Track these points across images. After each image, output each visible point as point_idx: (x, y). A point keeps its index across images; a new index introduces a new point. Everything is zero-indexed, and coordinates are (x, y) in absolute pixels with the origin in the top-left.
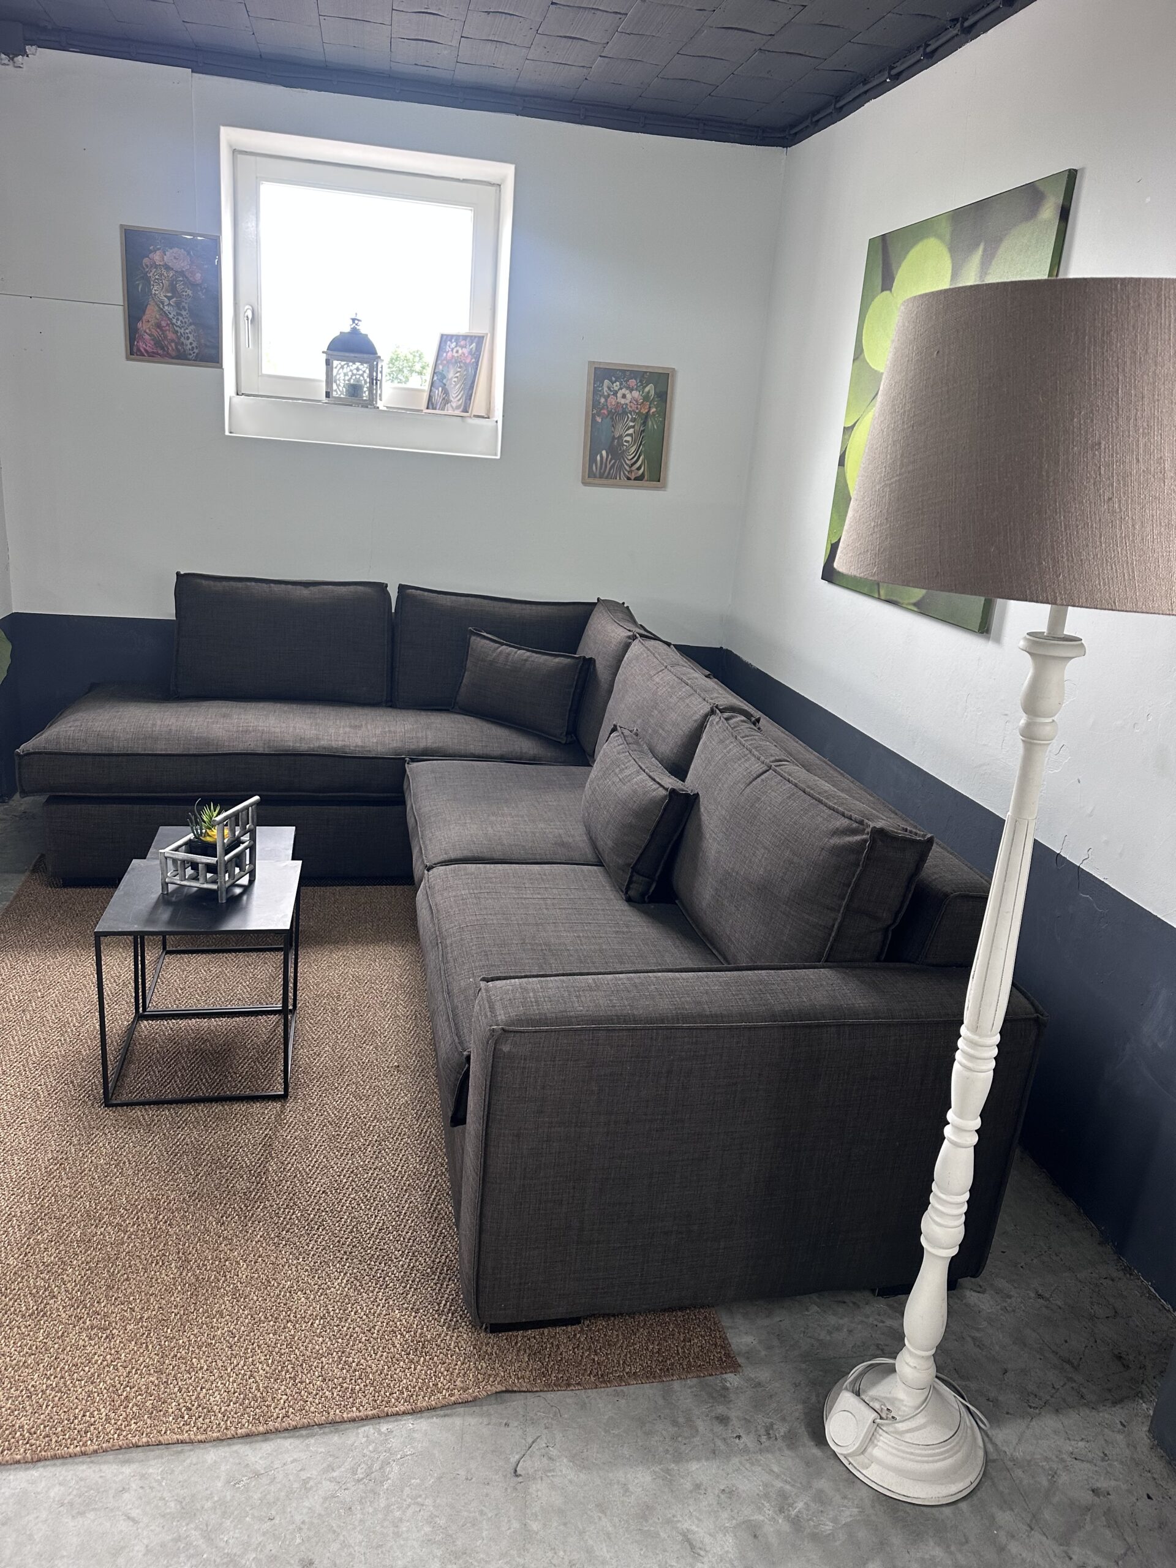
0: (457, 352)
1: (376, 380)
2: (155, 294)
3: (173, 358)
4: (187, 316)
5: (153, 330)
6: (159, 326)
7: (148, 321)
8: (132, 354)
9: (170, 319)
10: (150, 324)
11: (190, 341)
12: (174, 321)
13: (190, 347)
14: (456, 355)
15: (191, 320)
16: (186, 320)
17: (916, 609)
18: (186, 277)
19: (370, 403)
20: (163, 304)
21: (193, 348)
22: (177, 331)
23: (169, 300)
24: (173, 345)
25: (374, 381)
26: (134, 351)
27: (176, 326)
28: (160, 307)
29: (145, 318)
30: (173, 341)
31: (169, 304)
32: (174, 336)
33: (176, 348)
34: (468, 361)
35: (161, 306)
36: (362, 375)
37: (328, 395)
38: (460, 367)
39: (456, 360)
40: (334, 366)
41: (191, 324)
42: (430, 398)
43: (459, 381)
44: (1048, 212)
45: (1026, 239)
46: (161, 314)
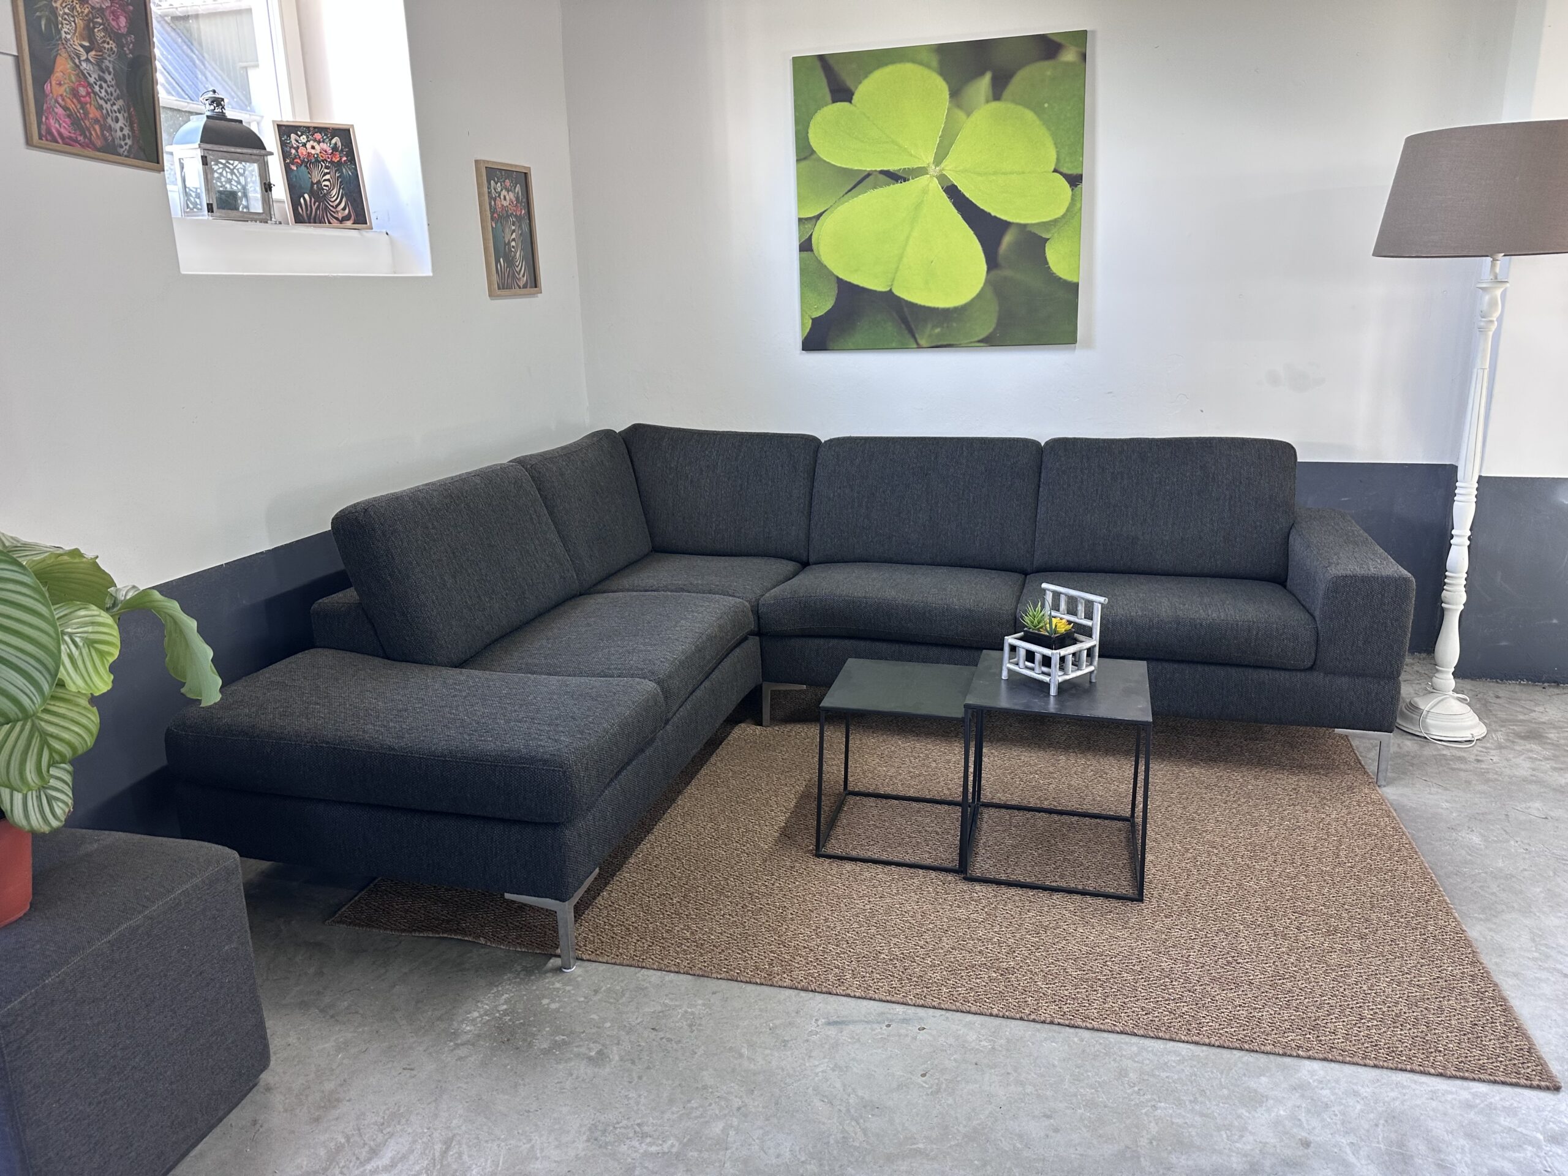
0: (313, 148)
1: (271, 185)
2: (67, 40)
3: (98, 150)
4: (113, 83)
5: (68, 100)
6: (75, 93)
7: (60, 85)
8: (35, 138)
9: (90, 85)
10: (63, 89)
11: (120, 124)
12: (97, 88)
13: (119, 134)
15: (118, 91)
16: (111, 89)
17: (982, 344)
18: (106, 19)
19: (268, 217)
20: (79, 58)
21: (124, 135)
22: (102, 106)
23: (87, 53)
24: (97, 127)
25: (267, 187)
26: (43, 137)
27: (99, 96)
28: (75, 64)
29: (55, 78)
30: (97, 121)
31: (87, 60)
32: (98, 114)
33: (103, 135)
35: (77, 61)
37: (210, 208)
41: (118, 98)
44: (1069, 56)
45: (1049, 73)
46: (77, 75)
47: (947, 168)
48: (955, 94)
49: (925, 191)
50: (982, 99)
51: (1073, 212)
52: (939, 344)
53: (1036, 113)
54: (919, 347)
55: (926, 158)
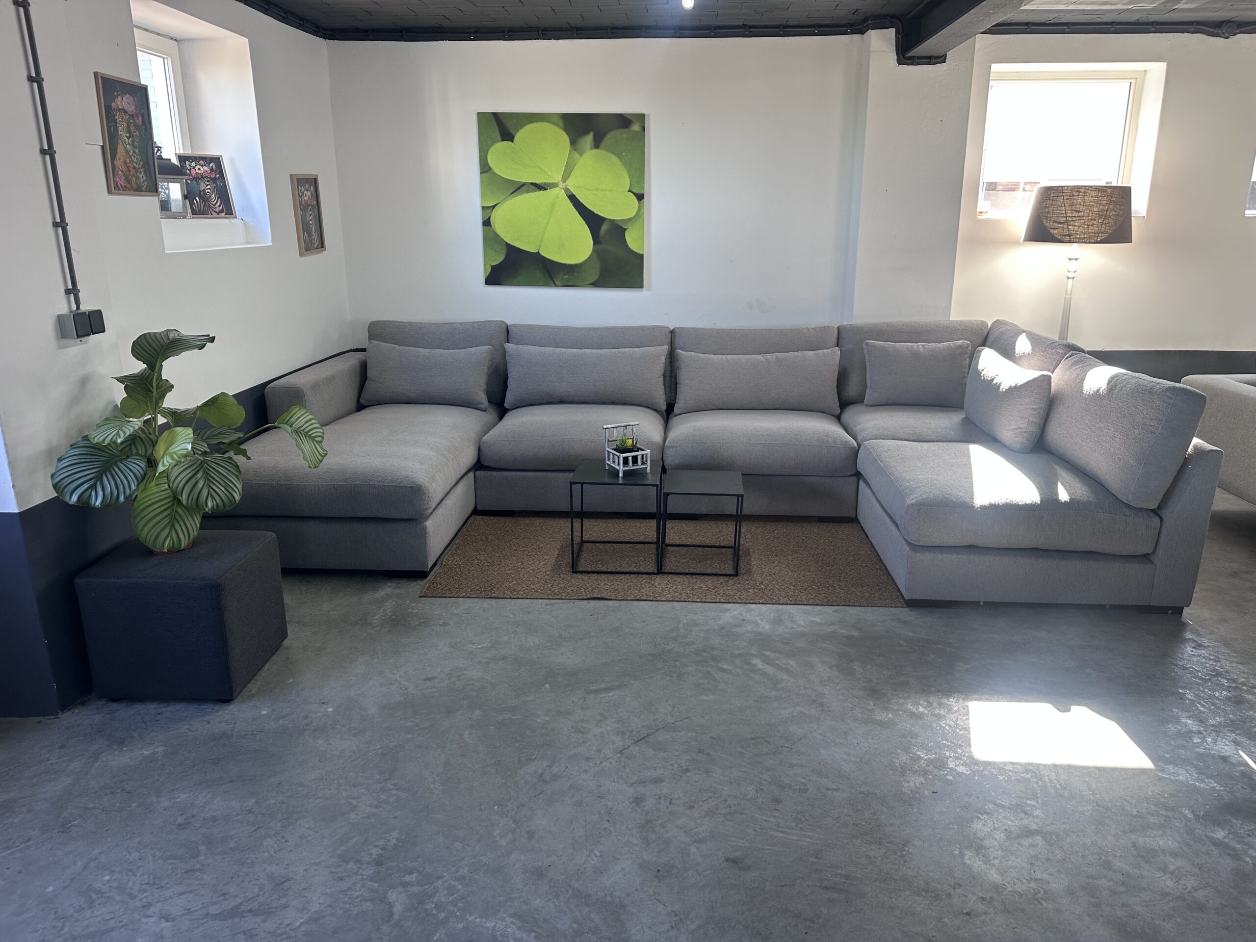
0: (199, 169)
2: (121, 135)
3: (136, 190)
4: (139, 153)
5: (123, 167)
6: (125, 162)
8: (111, 189)
9: (130, 156)
10: (121, 161)
11: (142, 175)
12: (133, 157)
13: (142, 180)
16: (139, 156)
17: (592, 286)
18: (133, 118)
20: (125, 142)
21: (144, 180)
23: (128, 139)
24: (134, 178)
26: (112, 187)
27: (134, 162)
28: (125, 147)
29: (118, 156)
30: (134, 175)
31: (129, 144)
32: (134, 171)
33: (136, 181)
34: (213, 176)
35: (125, 145)
38: (208, 181)
39: (201, 176)
41: (140, 161)
42: (191, 206)
43: (212, 192)
44: (636, 127)
45: (625, 136)
46: (125, 153)
47: (569, 185)
48: (573, 142)
49: (557, 197)
50: (589, 147)
51: (639, 215)
52: (568, 284)
53: (618, 157)
54: (556, 286)
55: (558, 178)
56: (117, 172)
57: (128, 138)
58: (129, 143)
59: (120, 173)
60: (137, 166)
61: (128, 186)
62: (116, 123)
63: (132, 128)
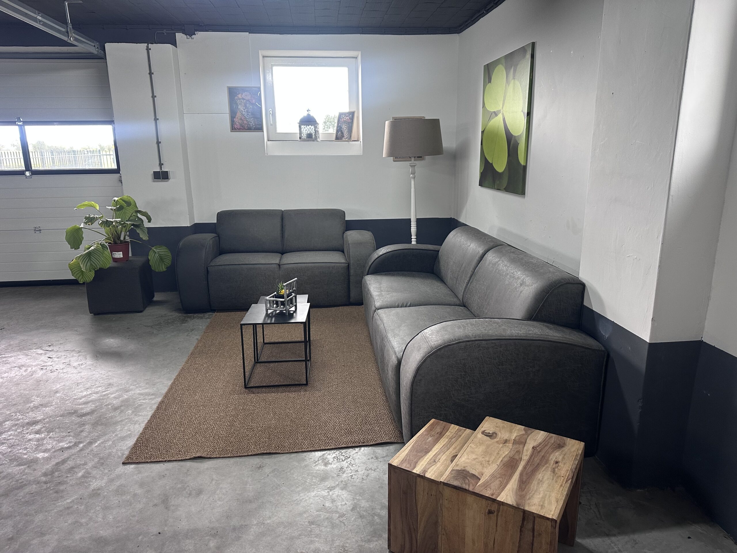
0: (345, 118)
1: (317, 131)
2: (240, 109)
3: (246, 130)
4: (251, 115)
5: (239, 121)
6: (241, 119)
7: (237, 118)
8: (232, 130)
11: (252, 123)
12: (246, 117)
14: (345, 119)
17: (505, 190)
18: (250, 102)
19: (316, 139)
20: (242, 111)
21: (253, 126)
22: (247, 121)
24: (246, 125)
25: (316, 132)
26: (233, 129)
27: (247, 119)
28: (241, 113)
29: (236, 117)
30: (246, 124)
34: (349, 121)
36: (312, 130)
37: (300, 138)
38: (347, 124)
39: (345, 122)
40: (302, 127)
41: (252, 117)
42: (337, 136)
43: (346, 129)
44: (528, 56)
46: (242, 115)
47: (504, 110)
50: (511, 78)
52: (498, 188)
53: (520, 84)
54: (495, 189)
55: (501, 106)
56: (235, 123)
57: (244, 109)
58: (244, 111)
59: (237, 123)
60: (249, 120)
61: (242, 128)
62: (237, 105)
63: (248, 105)
